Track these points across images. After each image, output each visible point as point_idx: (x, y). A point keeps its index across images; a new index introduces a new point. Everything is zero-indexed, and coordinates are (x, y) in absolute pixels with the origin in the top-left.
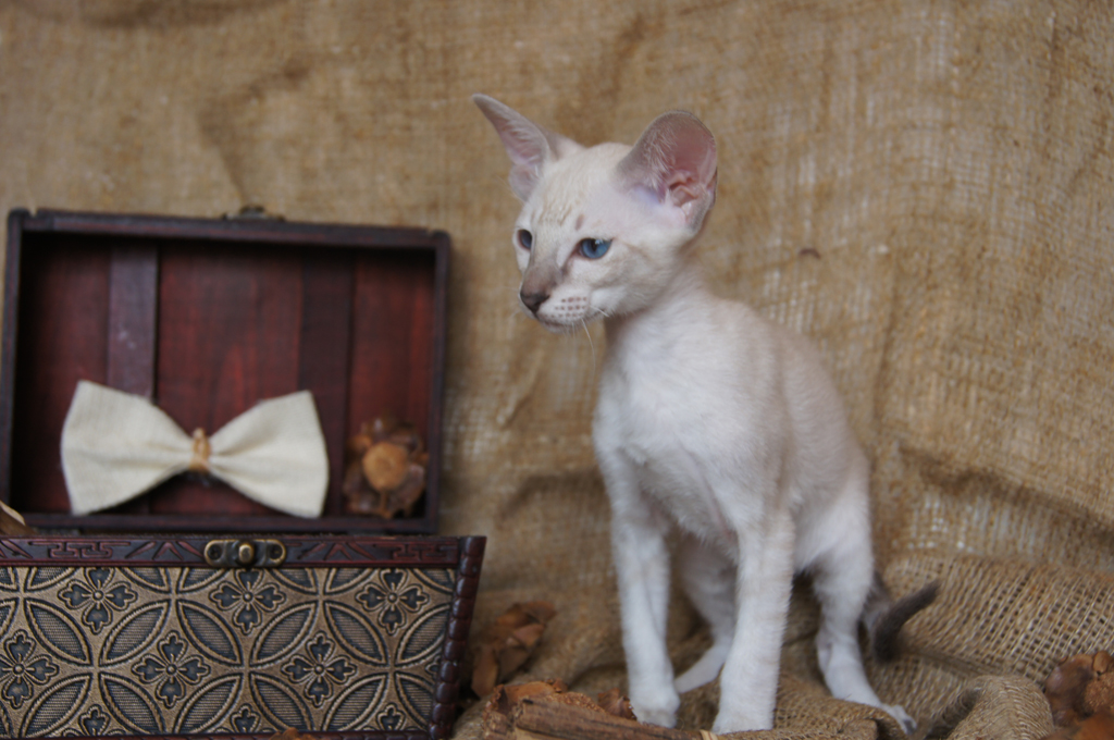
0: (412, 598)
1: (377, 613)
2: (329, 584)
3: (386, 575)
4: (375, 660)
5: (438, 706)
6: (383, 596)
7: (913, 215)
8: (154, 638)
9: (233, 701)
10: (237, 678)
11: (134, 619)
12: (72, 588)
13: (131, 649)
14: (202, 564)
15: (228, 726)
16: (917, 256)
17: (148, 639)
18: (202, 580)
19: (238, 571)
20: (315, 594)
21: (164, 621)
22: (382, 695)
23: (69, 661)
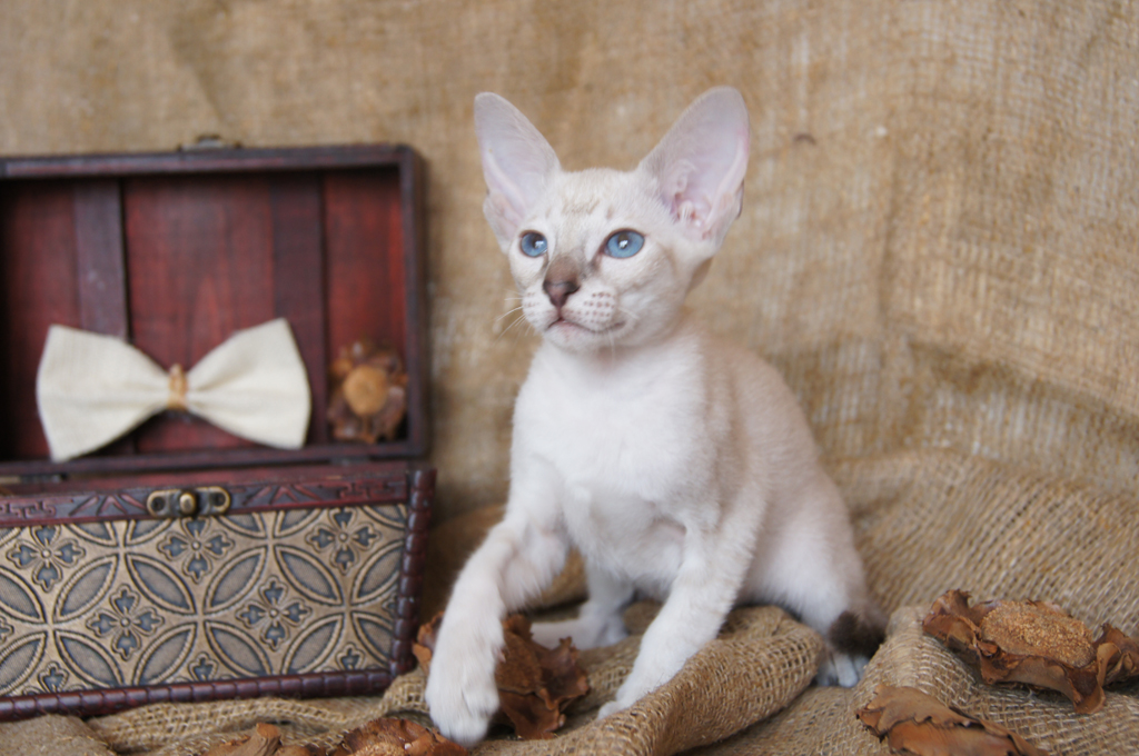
0: (364, 536)
1: (328, 555)
2: (278, 527)
3: (336, 516)
4: (331, 601)
5: (397, 643)
6: (333, 536)
7: (913, 93)
8: (105, 593)
9: (190, 650)
10: (192, 627)
11: (85, 575)
12: (21, 548)
13: (84, 604)
14: (147, 516)
15: (186, 675)
16: (916, 138)
17: (100, 594)
18: (148, 531)
19: (185, 521)
20: (265, 538)
21: (114, 576)
22: (340, 635)
23: (23, 620)
